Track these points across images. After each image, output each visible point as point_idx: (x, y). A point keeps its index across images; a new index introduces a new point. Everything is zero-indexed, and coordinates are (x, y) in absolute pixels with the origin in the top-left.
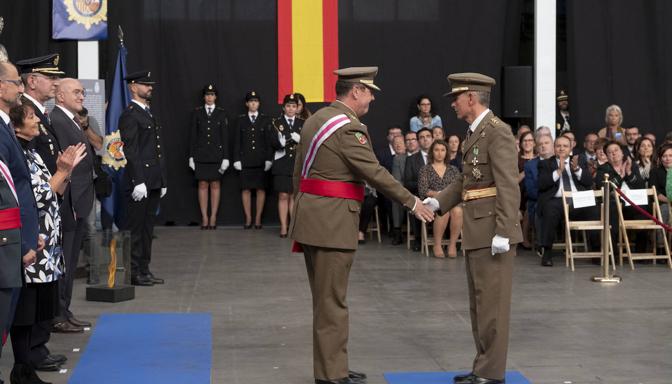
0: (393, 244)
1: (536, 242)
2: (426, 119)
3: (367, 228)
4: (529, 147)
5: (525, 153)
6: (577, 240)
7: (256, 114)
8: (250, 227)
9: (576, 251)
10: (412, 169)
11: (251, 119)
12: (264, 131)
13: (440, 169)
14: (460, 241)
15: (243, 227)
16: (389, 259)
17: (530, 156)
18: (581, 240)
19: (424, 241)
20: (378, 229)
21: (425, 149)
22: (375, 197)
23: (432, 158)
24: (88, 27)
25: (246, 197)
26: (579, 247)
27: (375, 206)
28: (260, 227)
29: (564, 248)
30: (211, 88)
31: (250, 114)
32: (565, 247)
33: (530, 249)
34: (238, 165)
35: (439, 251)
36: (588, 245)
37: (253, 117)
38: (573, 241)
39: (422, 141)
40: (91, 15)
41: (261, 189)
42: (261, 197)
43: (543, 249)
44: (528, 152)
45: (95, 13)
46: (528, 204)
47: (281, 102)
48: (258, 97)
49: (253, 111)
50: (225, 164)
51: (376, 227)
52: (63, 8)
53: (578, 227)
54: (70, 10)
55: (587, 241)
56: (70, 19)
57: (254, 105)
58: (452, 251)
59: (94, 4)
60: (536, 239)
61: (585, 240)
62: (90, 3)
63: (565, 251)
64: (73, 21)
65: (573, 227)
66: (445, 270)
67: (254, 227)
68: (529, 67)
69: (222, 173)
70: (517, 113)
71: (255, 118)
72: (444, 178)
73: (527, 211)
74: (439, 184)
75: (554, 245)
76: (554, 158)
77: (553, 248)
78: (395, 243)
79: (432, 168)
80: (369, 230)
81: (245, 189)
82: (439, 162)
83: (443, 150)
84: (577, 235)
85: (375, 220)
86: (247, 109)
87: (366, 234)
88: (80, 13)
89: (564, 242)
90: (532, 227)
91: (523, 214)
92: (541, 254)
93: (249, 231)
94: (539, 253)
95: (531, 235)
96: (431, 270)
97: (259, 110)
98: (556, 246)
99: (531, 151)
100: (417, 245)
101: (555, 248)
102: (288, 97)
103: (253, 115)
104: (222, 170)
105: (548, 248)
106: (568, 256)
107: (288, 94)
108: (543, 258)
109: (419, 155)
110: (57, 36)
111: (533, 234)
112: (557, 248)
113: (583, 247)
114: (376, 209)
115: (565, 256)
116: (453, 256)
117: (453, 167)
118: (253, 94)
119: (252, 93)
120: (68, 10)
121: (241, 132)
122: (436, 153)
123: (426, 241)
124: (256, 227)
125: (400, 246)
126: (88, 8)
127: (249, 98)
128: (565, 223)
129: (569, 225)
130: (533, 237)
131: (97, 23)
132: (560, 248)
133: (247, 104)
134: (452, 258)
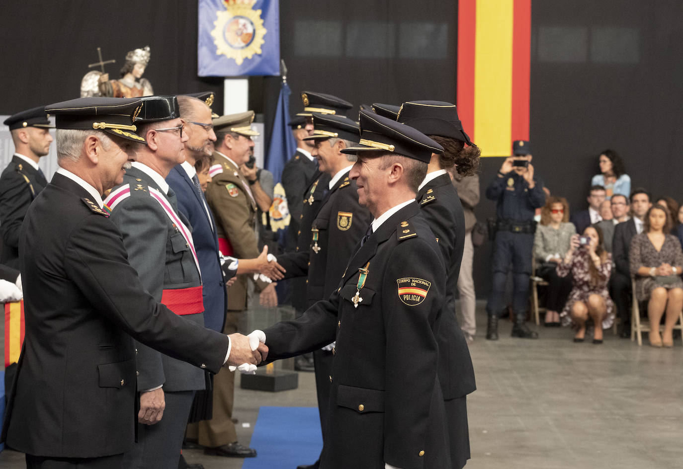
2: (610, 179)
10: (623, 239)
13: (657, 239)
14: (678, 327)
19: (636, 326)
21: (639, 217)
23: (648, 227)
24: (239, 61)
35: (655, 338)
39: (636, 205)
40: (243, 48)
45: (248, 45)
52: (211, 40)
54: (219, 42)
56: (219, 52)
58: (668, 339)
59: (247, 34)
62: (242, 33)
64: (222, 55)
66: (661, 363)
72: (662, 250)
74: (655, 258)
79: (648, 238)
82: (656, 230)
83: (661, 216)
88: (231, 46)
96: (645, 362)
100: (626, 330)
109: (631, 223)
110: (203, 72)
117: (673, 237)
120: (216, 42)
122: (653, 220)
123: (638, 327)
126: (239, 39)
131: (250, 57)
134: (668, 347)
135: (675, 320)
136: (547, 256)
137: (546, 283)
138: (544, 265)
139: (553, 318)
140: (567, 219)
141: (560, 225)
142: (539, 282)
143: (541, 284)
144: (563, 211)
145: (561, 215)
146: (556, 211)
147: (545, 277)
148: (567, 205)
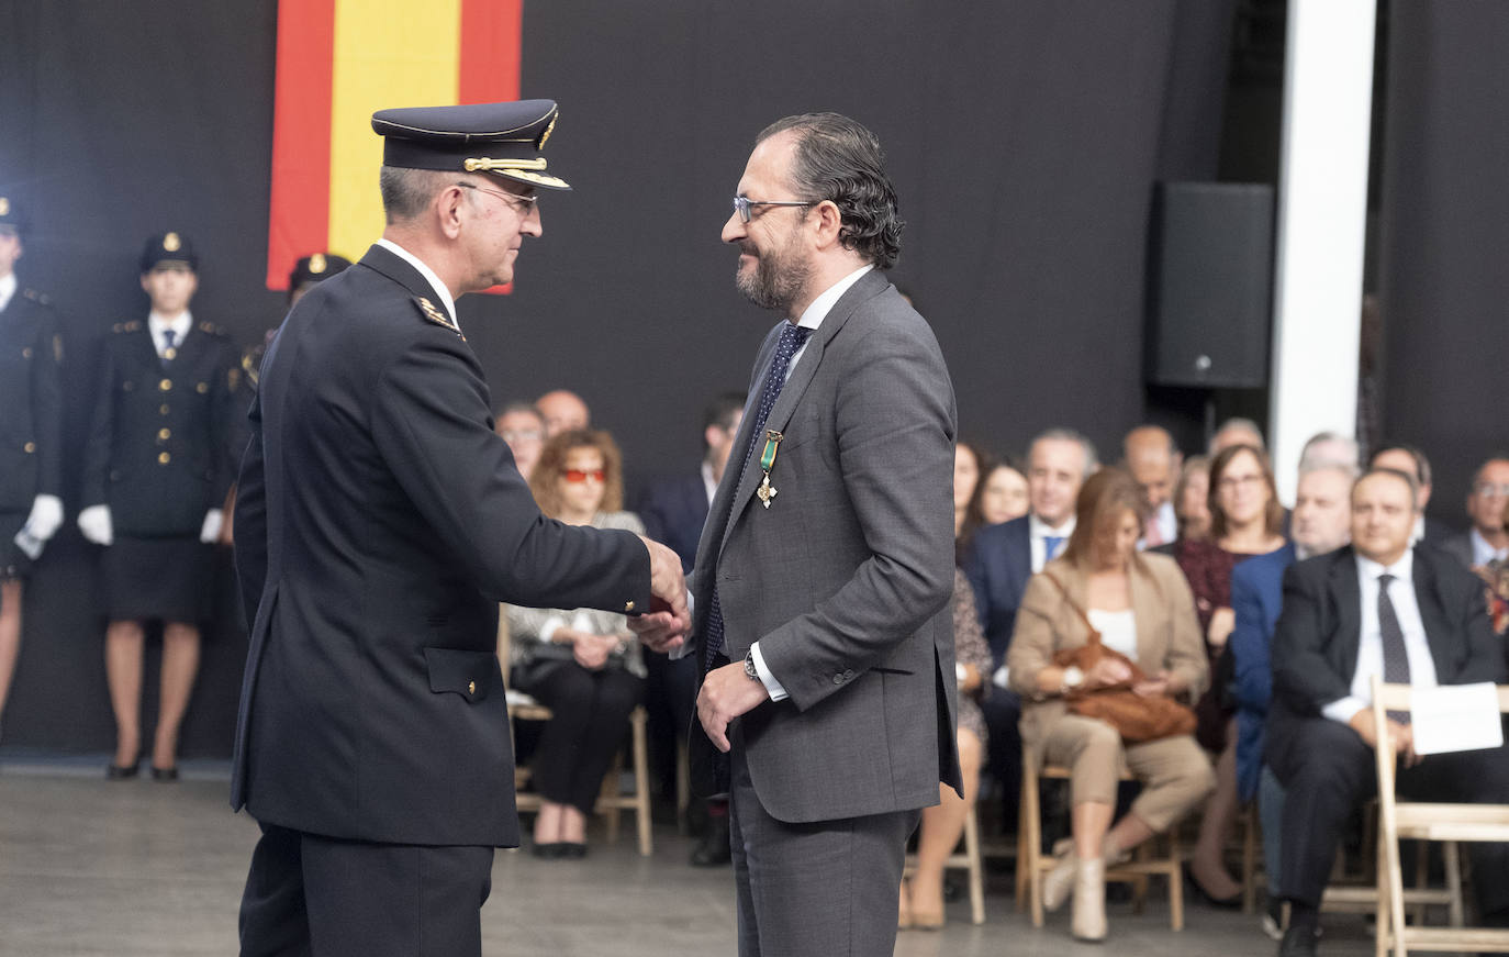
0: (695, 863)
1: (1260, 879)
3: (595, 794)
4: (1247, 501)
5: (1231, 527)
6: (1422, 878)
7: (182, 324)
8: (130, 773)
9: (1418, 918)
11: (159, 342)
12: (210, 395)
14: (960, 861)
15: (101, 772)
16: (679, 923)
17: (1249, 541)
18: (1437, 879)
20: (641, 803)
22: (634, 677)
25: (124, 652)
26: (1428, 907)
27: (630, 710)
28: (173, 775)
29: (1369, 909)
31: (158, 324)
32: (1374, 903)
33: (1234, 905)
34: (97, 523)
36: (1465, 900)
37: (169, 334)
38: (1409, 882)
41: (185, 620)
42: (182, 655)
43: (1286, 910)
44: (1241, 525)
46: (1236, 728)
47: (278, 280)
48: (189, 258)
49: (167, 312)
50: (46, 514)
51: (632, 794)
53: (1427, 830)
55: (1464, 885)
57: (173, 286)
60: (1260, 868)
61: (1454, 879)
63: (1372, 918)
65: (1411, 829)
67: (145, 774)
68: (1258, 191)
69: (33, 550)
70: (1208, 371)
71: (177, 340)
73: (1229, 756)
75: (1330, 894)
76: (1346, 556)
77: (1324, 907)
78: (703, 858)
80: (608, 803)
81: (123, 618)
84: (1422, 859)
85: (629, 765)
86: (145, 304)
87: (593, 822)
89: (1371, 881)
90: (1247, 817)
91: (1214, 764)
92: (1279, 926)
93: (124, 786)
94: (1269, 925)
95: (1240, 852)
97: (195, 305)
98: (1338, 897)
99: (1254, 519)
101: (1334, 907)
102: (304, 263)
103: (170, 325)
104: (33, 540)
105: (1305, 906)
106: (1383, 940)
107: (303, 251)
108: (1283, 944)
111: (1249, 845)
112: (1345, 908)
113: (1446, 907)
114: (639, 722)
115: (1371, 940)
116: (930, 922)
118: (171, 243)
119: (162, 239)
121: (118, 394)
124: (157, 774)
127: (153, 259)
128: (1377, 812)
129: (1398, 818)
130: (1248, 861)
132: (1355, 909)
133: (145, 284)
134: (928, 929)
135: (950, 841)
136: (543, 624)
137: (541, 714)
138: (539, 652)
139: (561, 828)
140: (616, 502)
142: (518, 707)
143: (524, 714)
144: (603, 475)
145: (595, 488)
146: (579, 476)
147: (540, 693)
148: (615, 456)
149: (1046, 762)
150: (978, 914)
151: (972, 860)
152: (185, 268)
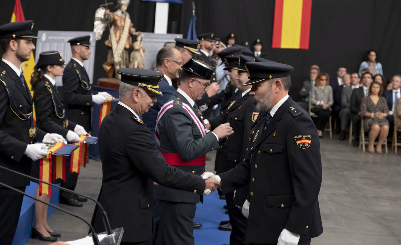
0: (339, 140)
2: (372, 64)
7: (260, 53)
10: (356, 97)
11: (256, 56)
13: (375, 99)
19: (362, 141)
22: (330, 111)
27: (329, 116)
30: (233, 35)
31: (256, 53)
39: (364, 80)
48: (261, 43)
49: (257, 51)
51: (329, 128)
57: (258, 47)
58: (379, 149)
71: (259, 56)
72: (377, 105)
74: (374, 109)
79: (370, 98)
82: (375, 94)
83: (378, 88)
97: (262, 51)
100: (356, 142)
103: (258, 53)
114: (330, 118)
117: (383, 98)
118: (258, 41)
122: (373, 89)
125: (344, 141)
127: (255, 43)
133: (254, 47)
134: (379, 154)
136: (317, 102)
137: (316, 116)
138: (316, 107)
140: (328, 84)
141: (325, 87)
143: (313, 116)
144: (326, 80)
145: (325, 82)
146: (323, 80)
147: (316, 113)
148: (329, 77)
149: (399, 128)
150: (387, 151)
151: (386, 143)
152: (260, 45)
